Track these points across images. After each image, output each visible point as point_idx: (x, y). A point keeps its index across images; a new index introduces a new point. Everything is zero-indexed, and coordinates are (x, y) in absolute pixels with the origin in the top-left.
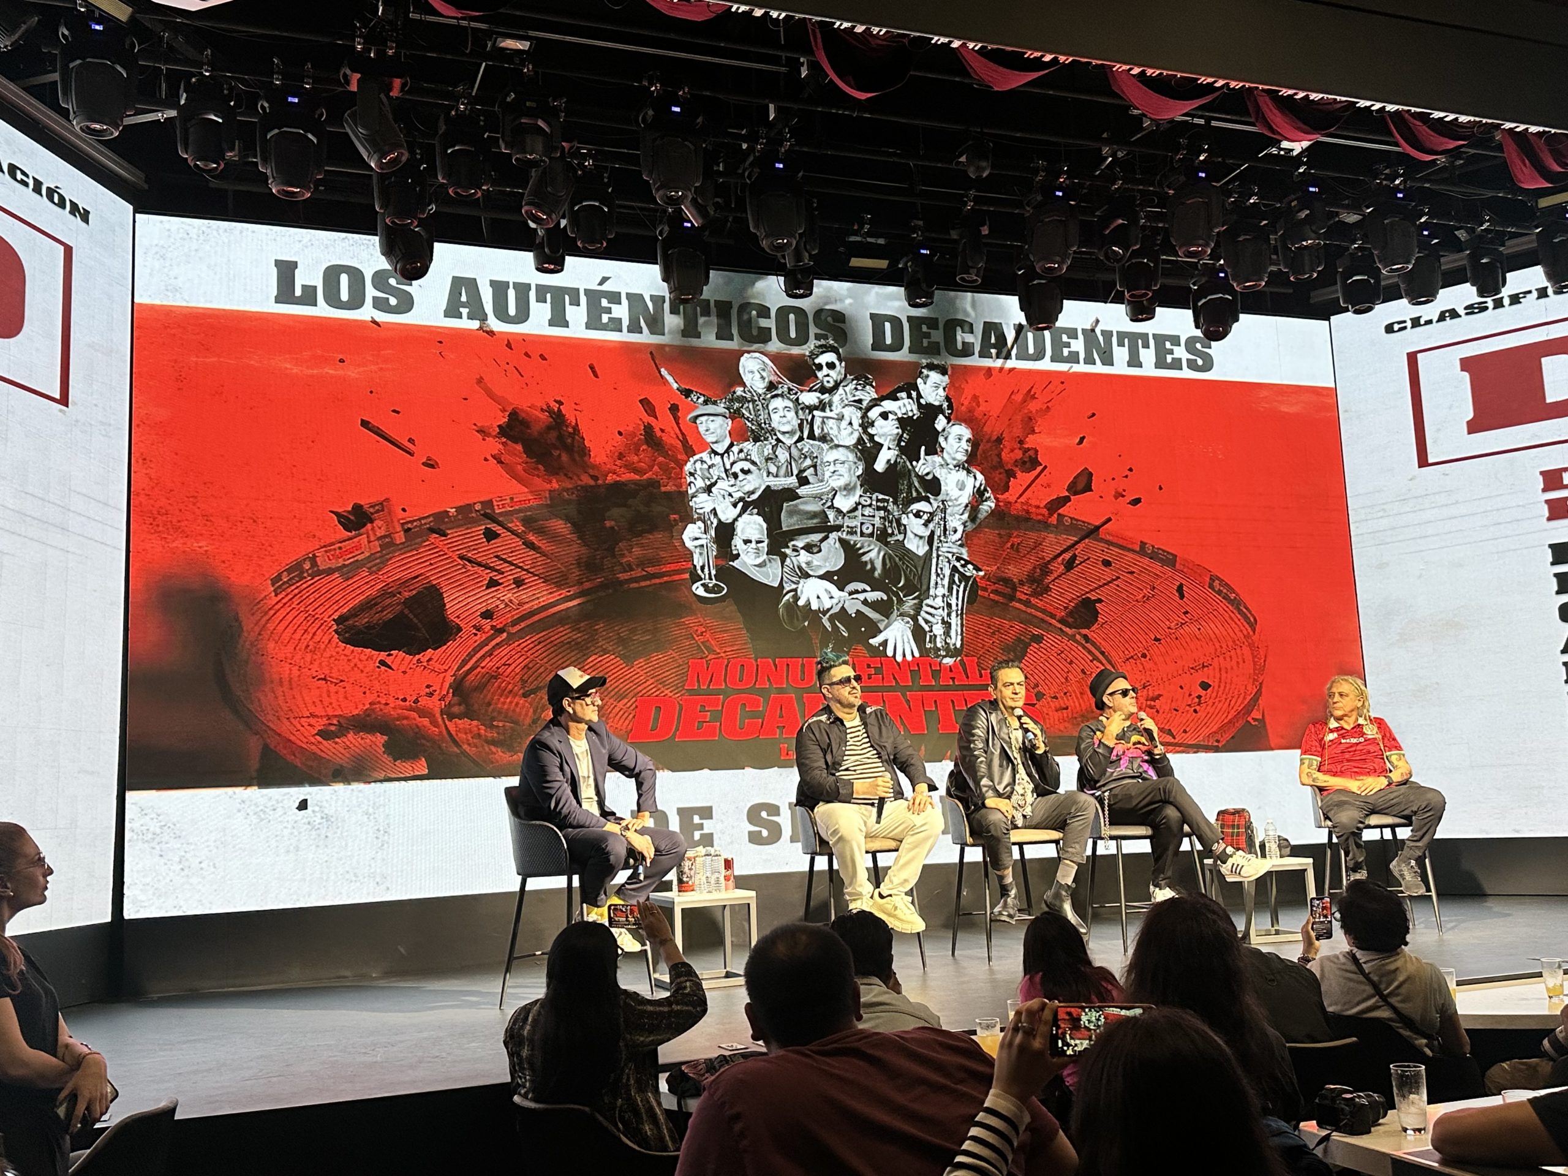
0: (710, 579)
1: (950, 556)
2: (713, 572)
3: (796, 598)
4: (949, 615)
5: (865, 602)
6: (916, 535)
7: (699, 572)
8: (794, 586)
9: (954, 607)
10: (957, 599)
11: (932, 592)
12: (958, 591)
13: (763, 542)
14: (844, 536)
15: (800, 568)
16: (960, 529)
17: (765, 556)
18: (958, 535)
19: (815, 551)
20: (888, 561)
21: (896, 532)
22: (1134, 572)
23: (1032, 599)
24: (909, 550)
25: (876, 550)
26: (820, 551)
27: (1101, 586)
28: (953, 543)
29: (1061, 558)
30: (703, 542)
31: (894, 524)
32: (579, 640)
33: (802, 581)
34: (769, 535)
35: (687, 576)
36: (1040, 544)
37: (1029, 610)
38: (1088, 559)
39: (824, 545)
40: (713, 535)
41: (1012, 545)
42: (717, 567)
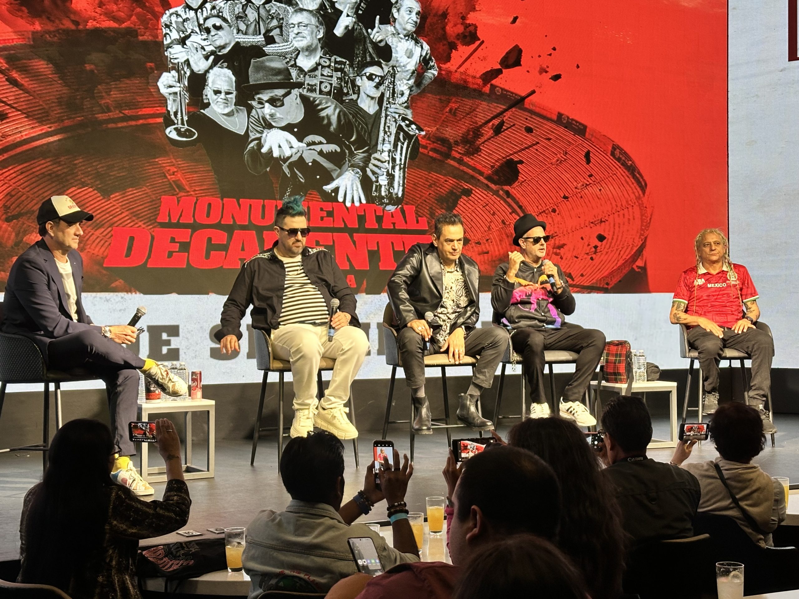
0: (183, 124)
1: (397, 116)
2: (186, 118)
3: (260, 146)
4: (393, 168)
5: (321, 153)
6: (368, 96)
7: (173, 117)
8: (258, 135)
9: (398, 162)
10: (401, 154)
11: (380, 147)
12: (402, 148)
13: (232, 93)
14: (305, 92)
15: (264, 119)
16: (407, 93)
17: (233, 107)
18: (405, 98)
19: (278, 105)
20: (342, 118)
21: (351, 92)
22: (551, 139)
23: (465, 157)
24: (361, 109)
25: (333, 106)
26: (283, 105)
27: (523, 150)
28: (400, 105)
29: (491, 124)
30: (177, 90)
31: (350, 85)
32: (59, 173)
33: (266, 131)
34: (238, 88)
35: (161, 120)
36: (474, 110)
37: (462, 168)
38: (514, 125)
39: (286, 100)
40: (186, 84)
41: (451, 110)
42: (188, 113)
